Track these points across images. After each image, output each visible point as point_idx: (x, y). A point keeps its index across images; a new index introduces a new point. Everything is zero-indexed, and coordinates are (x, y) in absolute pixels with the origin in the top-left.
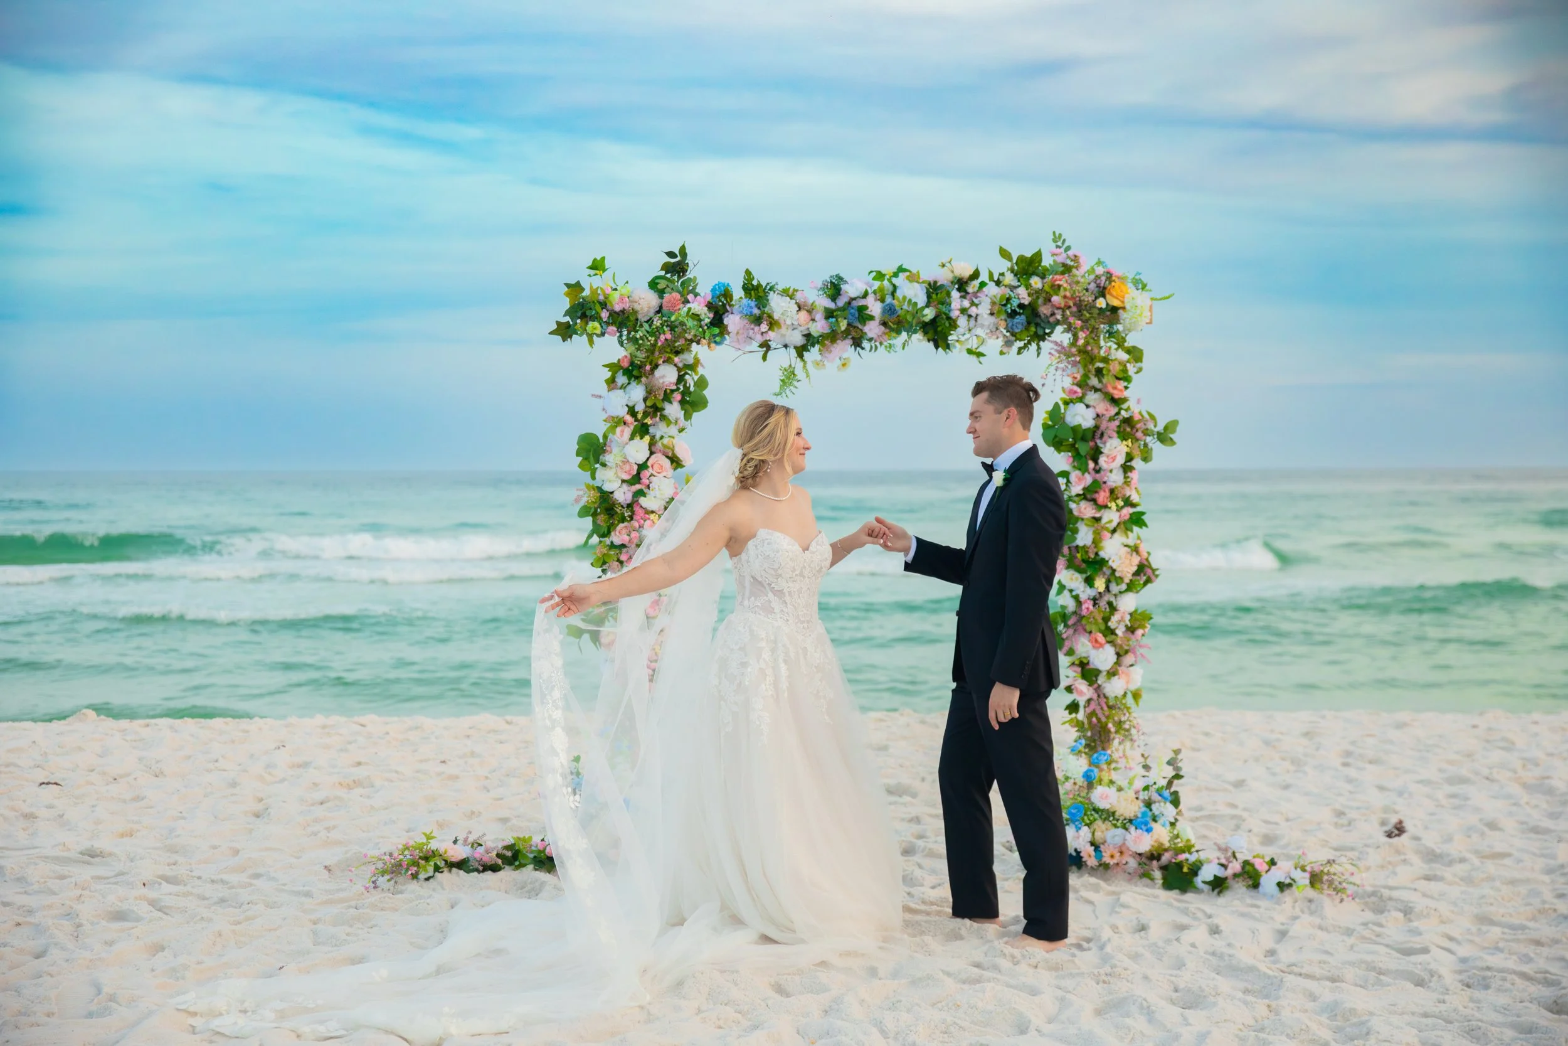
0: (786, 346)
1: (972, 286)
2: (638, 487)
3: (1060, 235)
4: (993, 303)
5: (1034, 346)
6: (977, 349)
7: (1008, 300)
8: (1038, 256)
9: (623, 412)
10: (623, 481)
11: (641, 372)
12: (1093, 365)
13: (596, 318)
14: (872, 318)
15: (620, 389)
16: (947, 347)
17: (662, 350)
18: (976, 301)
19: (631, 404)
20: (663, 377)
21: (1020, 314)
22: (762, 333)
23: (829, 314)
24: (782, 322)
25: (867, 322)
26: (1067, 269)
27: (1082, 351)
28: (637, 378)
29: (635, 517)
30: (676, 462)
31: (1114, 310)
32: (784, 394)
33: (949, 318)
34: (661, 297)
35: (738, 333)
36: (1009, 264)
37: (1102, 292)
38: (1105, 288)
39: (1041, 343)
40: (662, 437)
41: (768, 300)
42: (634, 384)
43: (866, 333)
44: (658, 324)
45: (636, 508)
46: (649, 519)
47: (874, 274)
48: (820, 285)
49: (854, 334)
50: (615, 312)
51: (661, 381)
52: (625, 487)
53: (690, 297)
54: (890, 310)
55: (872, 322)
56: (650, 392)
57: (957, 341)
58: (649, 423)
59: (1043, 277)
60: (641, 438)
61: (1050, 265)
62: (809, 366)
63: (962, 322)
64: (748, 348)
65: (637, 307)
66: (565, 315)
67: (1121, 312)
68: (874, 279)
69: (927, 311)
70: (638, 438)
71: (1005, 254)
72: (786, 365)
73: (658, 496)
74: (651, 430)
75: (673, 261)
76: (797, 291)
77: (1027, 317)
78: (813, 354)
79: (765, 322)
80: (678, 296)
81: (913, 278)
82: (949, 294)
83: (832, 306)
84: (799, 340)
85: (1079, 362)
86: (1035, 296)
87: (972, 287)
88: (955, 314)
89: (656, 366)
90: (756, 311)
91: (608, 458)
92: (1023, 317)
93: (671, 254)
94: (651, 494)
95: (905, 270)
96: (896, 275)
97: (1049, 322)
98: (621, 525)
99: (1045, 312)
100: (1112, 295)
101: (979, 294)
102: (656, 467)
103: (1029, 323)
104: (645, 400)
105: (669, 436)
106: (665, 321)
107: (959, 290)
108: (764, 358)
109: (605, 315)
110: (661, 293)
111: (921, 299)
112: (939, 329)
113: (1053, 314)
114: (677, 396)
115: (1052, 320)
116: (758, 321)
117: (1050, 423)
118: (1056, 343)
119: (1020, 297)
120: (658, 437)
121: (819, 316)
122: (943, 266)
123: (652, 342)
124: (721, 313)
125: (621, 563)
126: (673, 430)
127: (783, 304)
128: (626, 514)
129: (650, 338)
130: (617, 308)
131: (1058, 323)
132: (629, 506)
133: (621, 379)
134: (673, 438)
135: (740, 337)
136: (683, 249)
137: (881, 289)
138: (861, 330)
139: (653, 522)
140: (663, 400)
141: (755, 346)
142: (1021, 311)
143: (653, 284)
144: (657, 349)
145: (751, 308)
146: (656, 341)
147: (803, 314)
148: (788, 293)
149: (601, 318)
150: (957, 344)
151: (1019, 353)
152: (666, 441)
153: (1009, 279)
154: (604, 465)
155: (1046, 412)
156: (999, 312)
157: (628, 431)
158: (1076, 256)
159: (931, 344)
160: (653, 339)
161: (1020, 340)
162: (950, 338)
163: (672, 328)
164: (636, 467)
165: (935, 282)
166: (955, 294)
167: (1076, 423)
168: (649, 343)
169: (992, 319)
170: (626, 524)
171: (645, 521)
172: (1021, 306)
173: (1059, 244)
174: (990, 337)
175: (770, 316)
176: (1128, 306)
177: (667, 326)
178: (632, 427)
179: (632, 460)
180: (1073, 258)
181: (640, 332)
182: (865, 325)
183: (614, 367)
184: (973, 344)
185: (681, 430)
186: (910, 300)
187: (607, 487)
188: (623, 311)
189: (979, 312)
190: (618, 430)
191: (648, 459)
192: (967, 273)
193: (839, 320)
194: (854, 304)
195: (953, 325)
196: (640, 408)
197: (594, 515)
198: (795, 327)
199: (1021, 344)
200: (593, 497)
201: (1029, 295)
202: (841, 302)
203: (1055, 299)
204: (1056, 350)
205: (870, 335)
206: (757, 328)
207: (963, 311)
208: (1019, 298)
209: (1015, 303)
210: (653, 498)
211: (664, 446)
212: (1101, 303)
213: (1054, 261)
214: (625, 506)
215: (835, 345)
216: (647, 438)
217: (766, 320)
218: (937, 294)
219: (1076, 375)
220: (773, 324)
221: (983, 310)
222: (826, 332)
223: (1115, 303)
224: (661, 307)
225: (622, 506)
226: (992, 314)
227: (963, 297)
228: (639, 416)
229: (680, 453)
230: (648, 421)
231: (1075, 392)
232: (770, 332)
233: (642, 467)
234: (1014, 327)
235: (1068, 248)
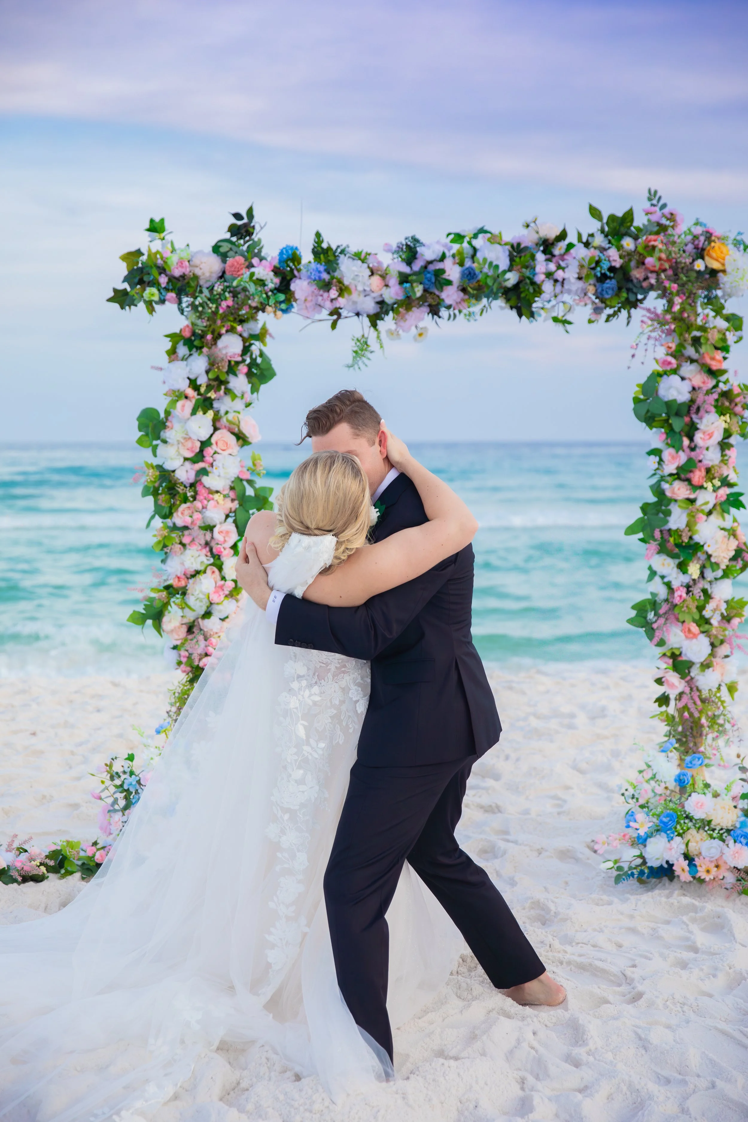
0: (358, 314)
1: (559, 247)
2: (201, 465)
3: (656, 192)
4: (581, 266)
5: (624, 313)
6: (563, 316)
7: (598, 263)
8: (629, 216)
9: (184, 385)
10: (186, 459)
11: (203, 342)
12: (690, 334)
13: (153, 284)
14: (449, 283)
15: (182, 360)
16: (532, 315)
17: (224, 318)
18: (563, 264)
19: (192, 377)
20: (226, 347)
21: (610, 278)
22: (332, 300)
23: (404, 279)
24: (352, 288)
25: (445, 288)
26: (662, 229)
27: (678, 319)
28: (199, 348)
29: (198, 497)
30: (241, 438)
31: (713, 273)
32: (356, 366)
33: (533, 283)
34: (224, 261)
35: (305, 300)
36: (598, 225)
37: (701, 253)
38: (703, 250)
39: (633, 310)
40: (227, 413)
41: (338, 264)
42: (195, 355)
43: (443, 300)
44: (219, 290)
45: (199, 488)
46: (213, 499)
47: (452, 237)
48: (394, 247)
49: (430, 300)
50: (175, 278)
51: (224, 352)
52: (188, 464)
53: (255, 261)
54: (469, 275)
55: (450, 288)
56: (212, 364)
57: (542, 308)
58: (213, 397)
59: (636, 238)
60: (204, 413)
61: (644, 225)
62: (383, 335)
63: (548, 287)
64: (317, 317)
65: (198, 272)
66: (123, 282)
67: (720, 275)
68: (452, 241)
69: (509, 275)
70: (201, 413)
71: (595, 212)
72: (359, 335)
73: (222, 474)
74: (216, 405)
75: (240, 223)
76: (369, 254)
77: (618, 282)
78: (388, 323)
79: (334, 288)
80: (241, 259)
81: (495, 239)
82: (533, 257)
83: (406, 269)
84: (370, 306)
85: (674, 331)
86: (627, 259)
87: (559, 249)
88: (540, 278)
89: (220, 335)
90: (326, 276)
91: (167, 434)
92: (614, 281)
93: (237, 216)
94: (214, 472)
95: (486, 232)
96: (475, 236)
97: (642, 287)
98: (184, 506)
99: (638, 276)
100: (711, 257)
101: (566, 257)
102: (219, 444)
103: (620, 289)
104: (207, 372)
105: (235, 412)
106: (227, 287)
107: (544, 252)
108: (334, 325)
109: (163, 280)
110: (224, 257)
111: (504, 263)
112: (523, 295)
113: (646, 278)
114: (243, 368)
115: (645, 284)
116: (326, 286)
117: (642, 397)
118: (649, 310)
119: (611, 259)
120: (222, 412)
121: (393, 281)
122: (528, 226)
123: (213, 309)
124: (288, 278)
125: (184, 545)
126: (239, 405)
127: (354, 268)
128: (189, 494)
129: (211, 305)
130: (177, 273)
131: (652, 287)
132: (192, 485)
133: (182, 350)
134: (239, 413)
135: (309, 304)
136: (250, 213)
137: (460, 253)
138: (438, 297)
139: (218, 503)
140: (227, 373)
141: (324, 314)
142: (612, 275)
143: (216, 249)
144: (219, 317)
145: (320, 272)
146: (217, 308)
147: (376, 280)
148: (360, 257)
149: (159, 284)
150: (542, 312)
151: (607, 320)
152: (230, 416)
153: (599, 240)
154: (165, 442)
155: (638, 385)
156: (588, 276)
157: (189, 405)
158: (672, 214)
159: (514, 313)
160: (214, 306)
161: (611, 307)
162: (534, 305)
163: (235, 294)
164: (198, 444)
165: (519, 244)
166: (540, 257)
167: (671, 398)
168: (210, 311)
169: (580, 284)
170: (188, 504)
171: (208, 501)
172: (612, 269)
173: (655, 202)
174: (577, 304)
175: (340, 282)
176: (728, 268)
177: (230, 292)
178: (194, 401)
179: (194, 437)
180: (669, 216)
181: (199, 299)
182: (441, 290)
183: (175, 338)
184: (560, 312)
185: (248, 405)
186: (491, 263)
187: (169, 466)
188: (183, 277)
189: (566, 276)
190: (179, 404)
191: (212, 435)
192: (552, 233)
193: (415, 285)
194: (431, 268)
195: (538, 290)
196: (203, 381)
197: (155, 493)
198: (367, 293)
199: (609, 311)
200: (152, 476)
201: (621, 257)
202: (417, 266)
203: (650, 261)
204: (649, 318)
205: (448, 302)
206: (326, 295)
207: (549, 275)
208: (609, 261)
209: (605, 265)
210: (217, 478)
211: (230, 422)
212: (699, 265)
213: (649, 221)
214: (188, 485)
215: (410, 313)
216: (210, 414)
217: (336, 286)
218: (520, 257)
219: (670, 345)
220: (343, 290)
221: (571, 274)
222: (399, 298)
223: (715, 265)
224: (224, 272)
225: (185, 487)
226: (580, 278)
227: (548, 260)
228: (203, 390)
229: (246, 430)
230: (212, 395)
231: (670, 363)
232: (340, 299)
233: (205, 444)
234: (604, 292)
235: (664, 206)
